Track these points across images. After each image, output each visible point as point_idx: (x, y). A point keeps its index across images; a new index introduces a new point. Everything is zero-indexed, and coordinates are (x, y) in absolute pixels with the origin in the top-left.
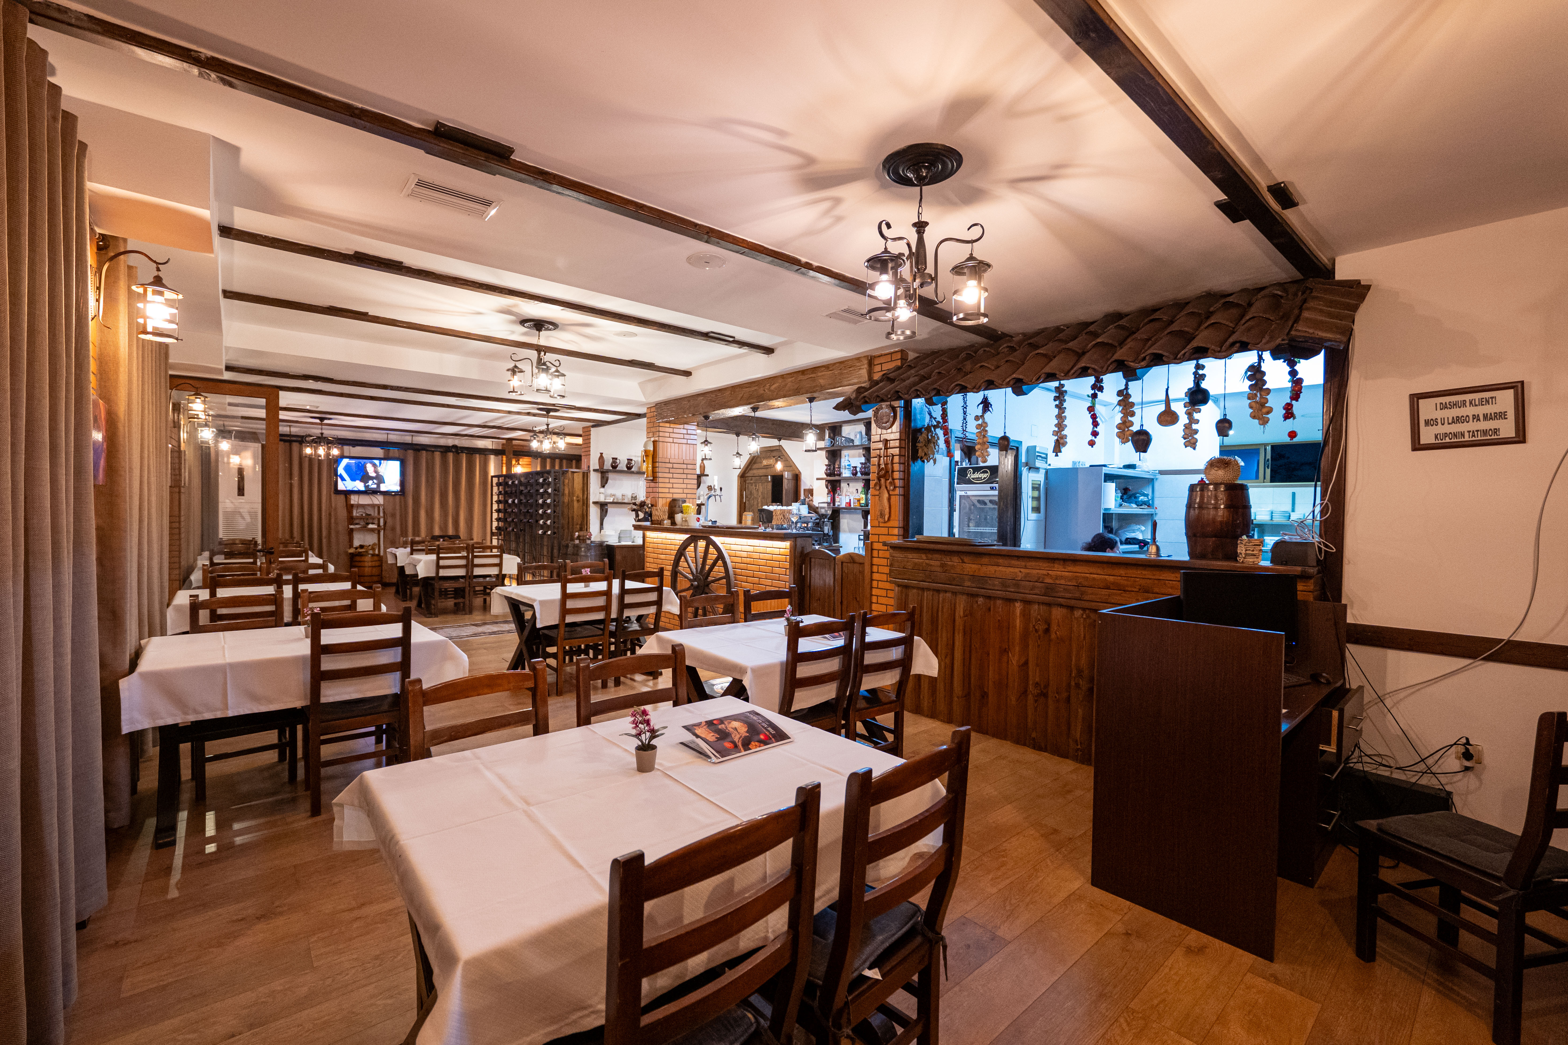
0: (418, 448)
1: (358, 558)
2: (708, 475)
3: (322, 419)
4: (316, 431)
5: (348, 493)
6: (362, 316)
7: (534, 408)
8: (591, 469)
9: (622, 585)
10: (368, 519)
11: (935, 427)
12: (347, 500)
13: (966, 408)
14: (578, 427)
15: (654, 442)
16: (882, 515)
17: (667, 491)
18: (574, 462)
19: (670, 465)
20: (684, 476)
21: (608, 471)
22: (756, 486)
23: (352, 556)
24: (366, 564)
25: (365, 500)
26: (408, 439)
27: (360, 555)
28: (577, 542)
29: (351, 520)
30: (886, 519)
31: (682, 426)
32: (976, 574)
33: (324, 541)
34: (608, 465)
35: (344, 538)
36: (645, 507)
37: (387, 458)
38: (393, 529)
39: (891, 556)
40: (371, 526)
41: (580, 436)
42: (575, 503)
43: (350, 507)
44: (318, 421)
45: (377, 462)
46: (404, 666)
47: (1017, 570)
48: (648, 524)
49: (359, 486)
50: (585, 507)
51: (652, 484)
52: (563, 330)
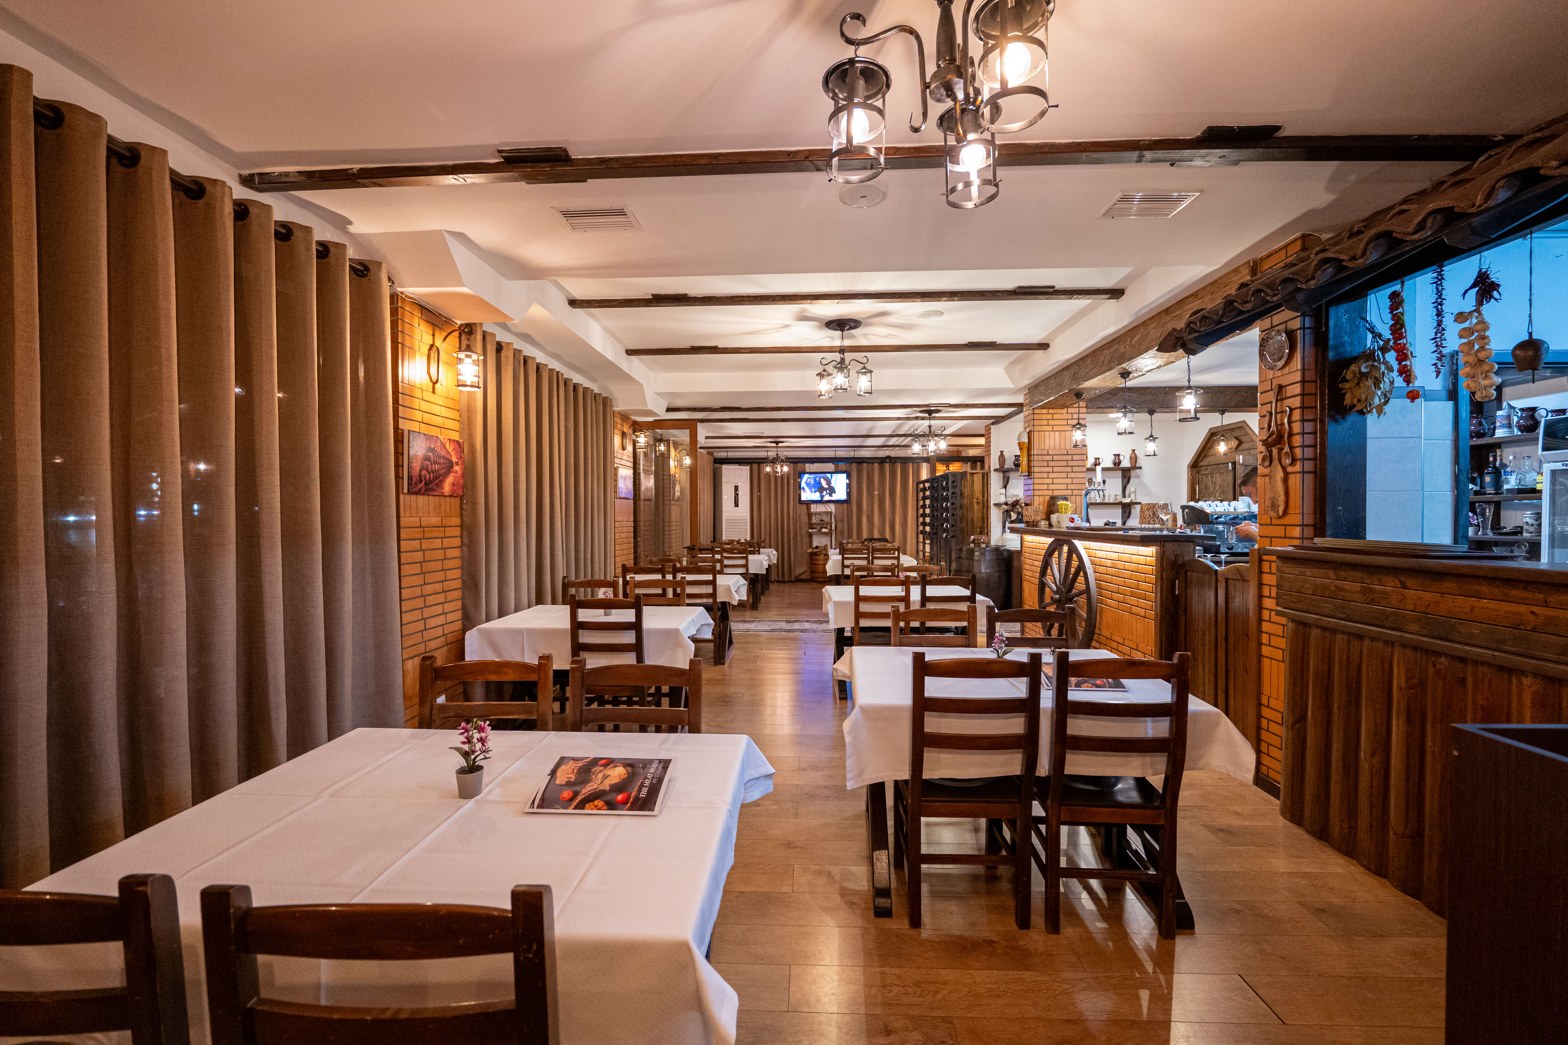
0: (860, 461)
1: (814, 557)
2: (1140, 468)
3: (777, 443)
4: (772, 454)
5: (809, 503)
6: (714, 350)
7: (916, 412)
8: (992, 469)
9: (923, 592)
10: (822, 524)
11: (1384, 350)
12: (809, 509)
13: (1441, 304)
14: (980, 426)
15: (1029, 433)
16: (1274, 506)
17: (1045, 487)
18: (978, 464)
19: (1050, 458)
20: (1069, 469)
21: (1009, 470)
22: (1212, 477)
23: (812, 554)
24: (819, 562)
25: (820, 508)
26: (851, 454)
27: (816, 554)
28: (972, 545)
29: (811, 526)
30: (1281, 513)
31: (1065, 411)
32: (1429, 610)
33: (792, 542)
34: (1009, 464)
35: (806, 539)
36: (1018, 507)
37: (837, 472)
38: (842, 533)
39: (1279, 570)
40: (824, 530)
41: (982, 436)
42: (976, 507)
43: (810, 515)
44: (774, 445)
45: (829, 476)
46: (638, 648)
47: (1522, 609)
48: (1022, 525)
49: (816, 496)
50: (985, 510)
51: (1030, 482)
52: (868, 325)
